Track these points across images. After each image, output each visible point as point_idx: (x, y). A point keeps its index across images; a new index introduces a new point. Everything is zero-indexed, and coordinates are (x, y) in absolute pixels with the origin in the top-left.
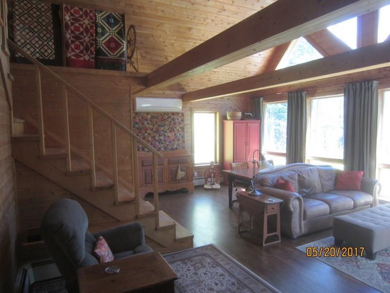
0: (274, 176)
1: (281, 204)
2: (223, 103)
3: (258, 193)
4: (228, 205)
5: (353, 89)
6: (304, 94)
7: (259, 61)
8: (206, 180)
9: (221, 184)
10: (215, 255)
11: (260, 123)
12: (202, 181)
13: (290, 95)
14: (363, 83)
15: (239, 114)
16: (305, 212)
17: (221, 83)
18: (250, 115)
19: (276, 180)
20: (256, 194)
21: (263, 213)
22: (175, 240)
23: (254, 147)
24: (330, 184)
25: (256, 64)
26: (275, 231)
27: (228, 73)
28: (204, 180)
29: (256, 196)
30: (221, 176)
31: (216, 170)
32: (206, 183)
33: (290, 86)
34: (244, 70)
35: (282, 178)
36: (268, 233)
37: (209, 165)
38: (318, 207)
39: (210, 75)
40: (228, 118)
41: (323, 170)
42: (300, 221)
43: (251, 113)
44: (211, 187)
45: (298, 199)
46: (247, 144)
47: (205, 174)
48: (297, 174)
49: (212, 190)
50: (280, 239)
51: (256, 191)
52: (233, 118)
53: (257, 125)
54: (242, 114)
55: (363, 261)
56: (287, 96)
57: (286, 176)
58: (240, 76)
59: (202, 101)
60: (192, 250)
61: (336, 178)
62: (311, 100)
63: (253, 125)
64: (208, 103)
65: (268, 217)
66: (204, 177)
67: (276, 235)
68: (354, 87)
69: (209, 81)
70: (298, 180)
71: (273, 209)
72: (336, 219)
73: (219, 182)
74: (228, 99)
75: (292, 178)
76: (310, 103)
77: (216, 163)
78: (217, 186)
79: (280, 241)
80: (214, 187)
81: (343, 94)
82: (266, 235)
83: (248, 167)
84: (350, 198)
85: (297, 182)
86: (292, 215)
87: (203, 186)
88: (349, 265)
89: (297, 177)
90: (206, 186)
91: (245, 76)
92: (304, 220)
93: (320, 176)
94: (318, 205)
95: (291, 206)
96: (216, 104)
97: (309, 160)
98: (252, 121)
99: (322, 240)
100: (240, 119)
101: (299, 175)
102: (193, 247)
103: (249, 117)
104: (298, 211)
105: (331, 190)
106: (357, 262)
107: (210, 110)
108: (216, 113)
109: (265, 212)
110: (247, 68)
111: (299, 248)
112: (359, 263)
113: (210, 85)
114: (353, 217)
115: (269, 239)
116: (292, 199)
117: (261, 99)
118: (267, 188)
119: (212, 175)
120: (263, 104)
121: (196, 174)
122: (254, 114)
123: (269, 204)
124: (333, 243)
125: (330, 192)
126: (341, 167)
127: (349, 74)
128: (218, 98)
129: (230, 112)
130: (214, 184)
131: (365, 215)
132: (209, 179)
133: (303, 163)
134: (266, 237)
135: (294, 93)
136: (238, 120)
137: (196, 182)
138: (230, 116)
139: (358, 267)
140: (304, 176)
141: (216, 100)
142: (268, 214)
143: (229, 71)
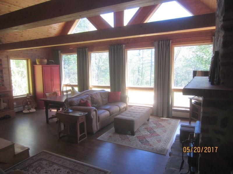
0: (78, 99)
1: (86, 115)
2: (32, 53)
3: (71, 111)
4: (46, 122)
5: (113, 48)
6: (87, 49)
7: (57, 27)
8: (24, 107)
9: (36, 108)
10: (49, 157)
11: (60, 66)
12: (21, 108)
13: (78, 50)
14: (118, 46)
15: (46, 61)
16: (99, 117)
17: (31, 39)
18: (52, 62)
19: (79, 101)
20: (69, 112)
21: (76, 123)
22: (15, 155)
23: (56, 82)
24: (106, 100)
25: (55, 28)
26: (84, 132)
27: (36, 32)
28: (22, 107)
29: (70, 113)
30: (35, 103)
31: (32, 99)
32: (24, 109)
33: (78, 45)
34: (47, 31)
35: (82, 100)
36: (80, 134)
37: (26, 96)
38: (104, 113)
39: (22, 32)
40: (38, 63)
41: (102, 92)
42: (97, 123)
43: (53, 60)
44: (29, 112)
45: (95, 111)
46: (52, 80)
47: (23, 103)
48: (90, 96)
49: (30, 113)
50: (87, 136)
51: (70, 110)
52: (41, 63)
53: (57, 68)
54: (47, 61)
55: (131, 137)
56: (76, 50)
57: (84, 98)
58: (44, 35)
59: (17, 51)
60: (29, 159)
61: (109, 96)
62: (90, 53)
63: (55, 68)
64: (21, 52)
65: (80, 124)
66: (22, 105)
67: (84, 134)
68: (114, 47)
69: (22, 36)
70: (91, 100)
71: (82, 119)
72: (115, 119)
73: (34, 107)
74: (36, 50)
75: (88, 99)
76: (90, 55)
77: (30, 94)
78: (33, 110)
79: (87, 137)
80: (31, 111)
81: (108, 51)
82: (79, 135)
83: (57, 95)
84: (118, 106)
85: (90, 101)
86: (92, 121)
87: (22, 111)
88: (125, 141)
89: (90, 98)
90: (24, 112)
91: (48, 36)
92: (98, 122)
93: (101, 96)
94: (104, 112)
95: (92, 116)
96: (27, 54)
97: (91, 88)
98: (54, 65)
99: (109, 131)
100: (46, 64)
101: (91, 97)
102: (29, 157)
103: (52, 63)
104: (95, 118)
105: (107, 103)
106: (128, 139)
107: (23, 57)
108: (27, 60)
109: (78, 122)
110: (49, 31)
111: (98, 138)
112: (129, 139)
113: (22, 40)
114: (122, 116)
115: (81, 138)
116: (92, 111)
117: (59, 52)
118: (75, 107)
119: (29, 103)
120: (60, 55)
121: (15, 103)
122: (55, 61)
123: (80, 116)
124: (114, 132)
125: (106, 104)
126: (109, 90)
127: (111, 40)
128: (28, 49)
129: (39, 59)
130: (30, 109)
131: (127, 114)
132: (26, 106)
133: (88, 90)
134: (79, 137)
135: (81, 49)
136: (45, 65)
137: (16, 110)
138: (39, 62)
139: (129, 141)
140: (94, 97)
141: (27, 50)
142: (80, 123)
143: (36, 31)
